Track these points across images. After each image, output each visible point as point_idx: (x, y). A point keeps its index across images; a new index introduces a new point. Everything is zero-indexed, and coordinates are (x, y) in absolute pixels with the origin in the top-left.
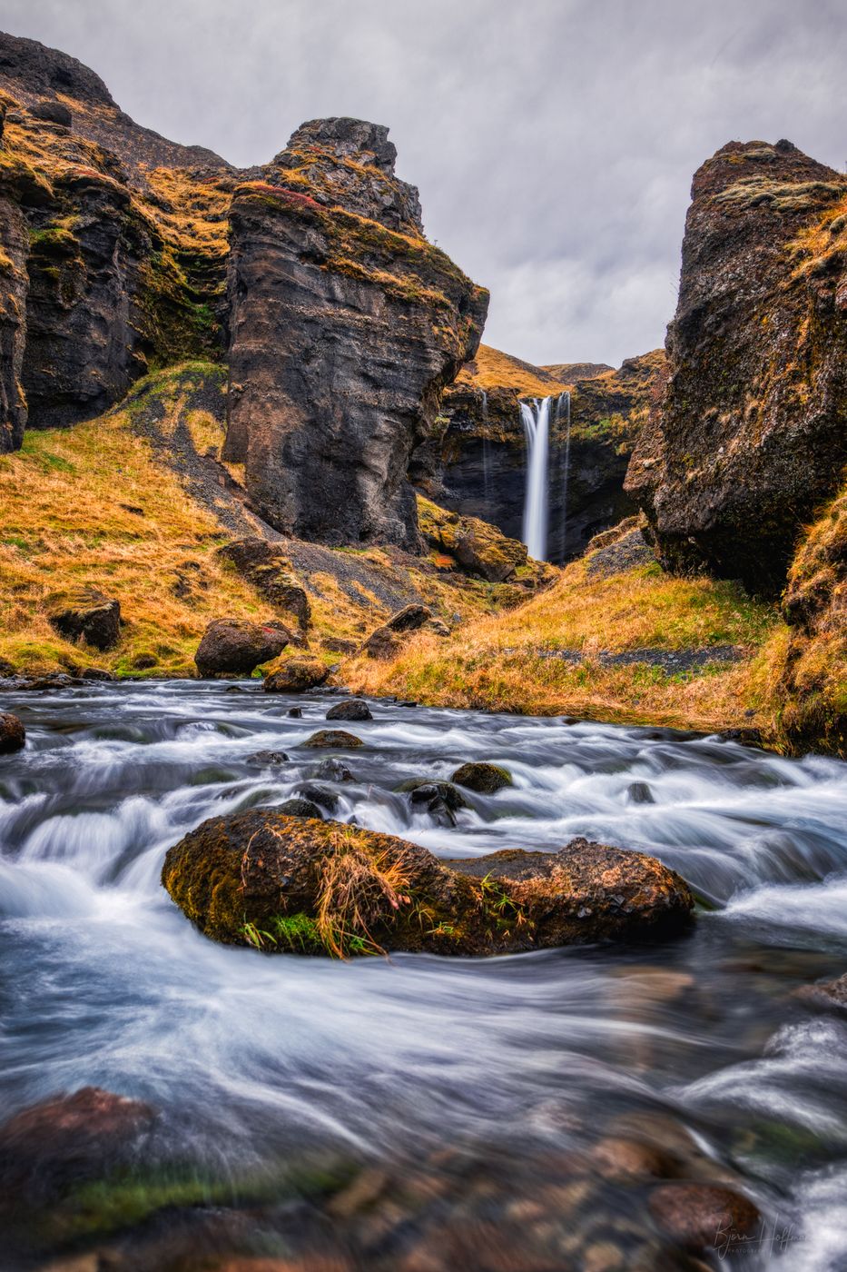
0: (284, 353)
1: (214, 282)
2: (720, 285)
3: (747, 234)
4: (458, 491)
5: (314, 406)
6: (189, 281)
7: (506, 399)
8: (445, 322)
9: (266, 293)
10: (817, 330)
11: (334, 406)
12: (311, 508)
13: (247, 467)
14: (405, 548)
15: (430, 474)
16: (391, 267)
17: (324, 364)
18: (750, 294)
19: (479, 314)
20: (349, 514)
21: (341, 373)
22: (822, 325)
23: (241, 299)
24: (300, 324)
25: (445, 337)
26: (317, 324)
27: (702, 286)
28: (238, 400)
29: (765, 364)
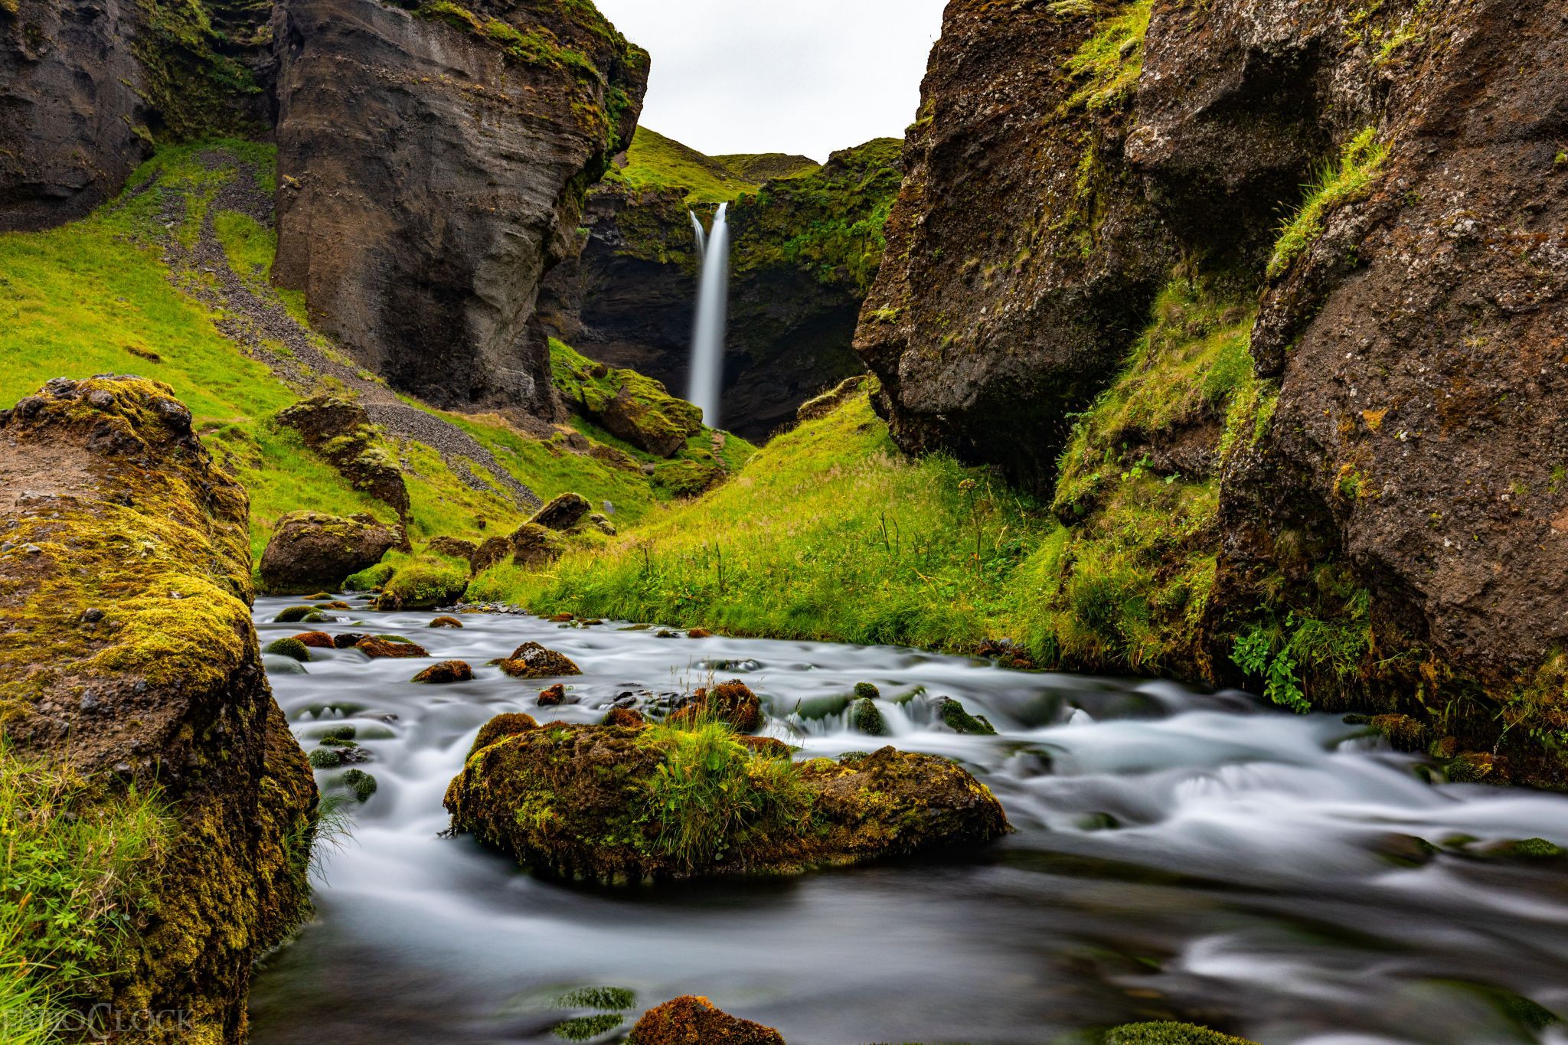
0: (361, 136)
1: (252, 27)
2: (985, 107)
3: (1018, 45)
4: (602, 330)
5: (404, 210)
6: (215, 25)
7: (669, 203)
8: (589, 96)
9: (333, 48)
10: (1101, 174)
11: (432, 211)
12: (402, 355)
13: (308, 295)
14: (533, 411)
15: (563, 307)
16: (511, 16)
17: (418, 152)
18: (1020, 120)
19: (635, 86)
20: (455, 364)
21: (441, 165)
22: (1108, 169)
23: (295, 55)
24: (382, 93)
25: (590, 118)
26: (407, 94)
27: (962, 107)
28: (294, 199)
29: (1039, 208)
